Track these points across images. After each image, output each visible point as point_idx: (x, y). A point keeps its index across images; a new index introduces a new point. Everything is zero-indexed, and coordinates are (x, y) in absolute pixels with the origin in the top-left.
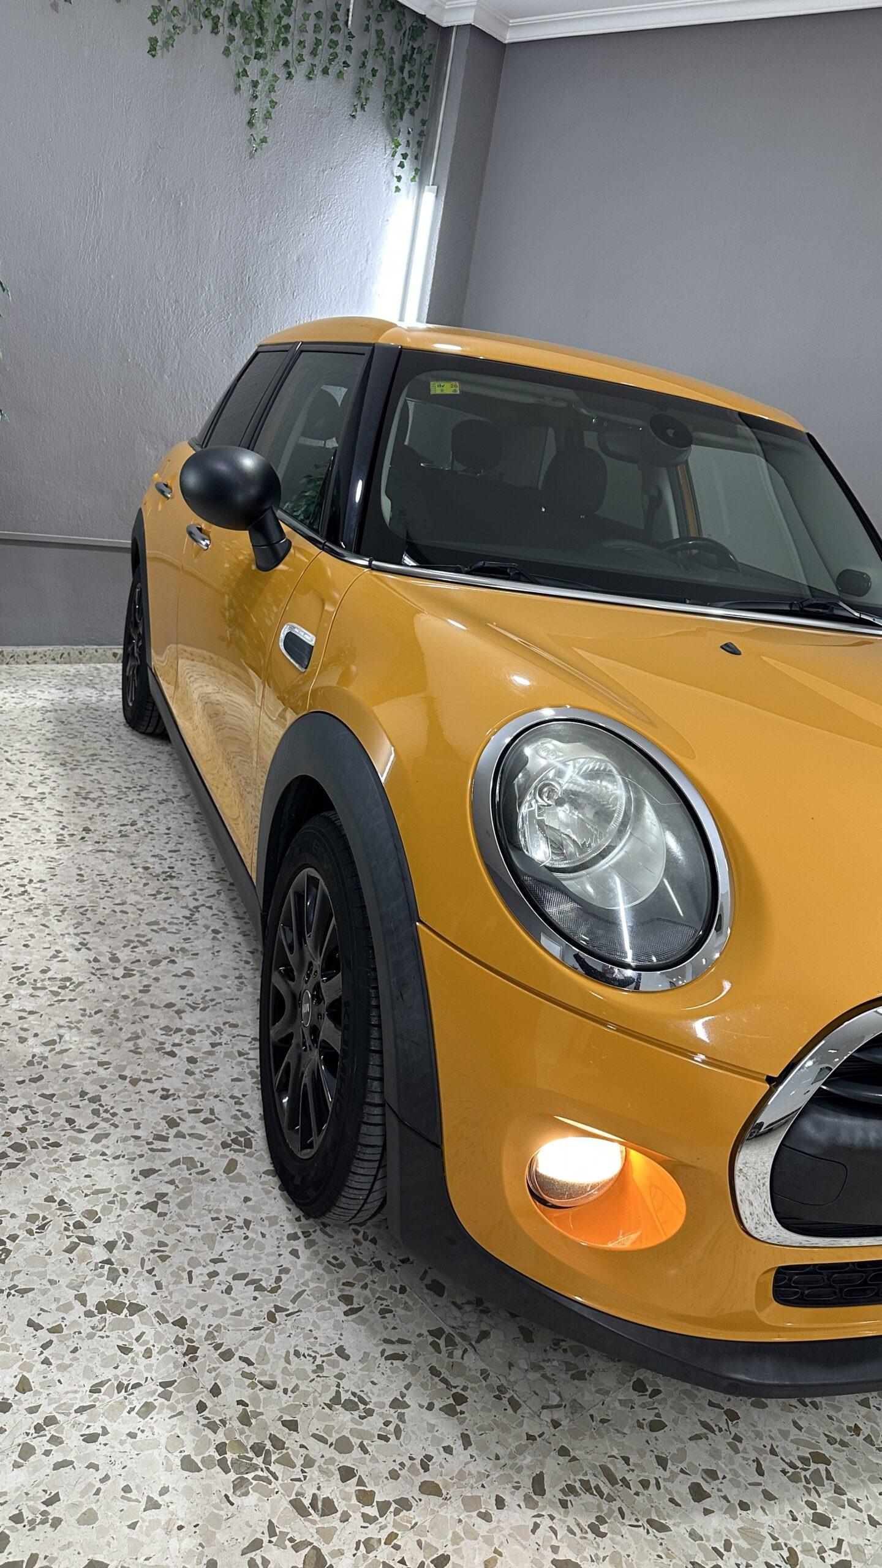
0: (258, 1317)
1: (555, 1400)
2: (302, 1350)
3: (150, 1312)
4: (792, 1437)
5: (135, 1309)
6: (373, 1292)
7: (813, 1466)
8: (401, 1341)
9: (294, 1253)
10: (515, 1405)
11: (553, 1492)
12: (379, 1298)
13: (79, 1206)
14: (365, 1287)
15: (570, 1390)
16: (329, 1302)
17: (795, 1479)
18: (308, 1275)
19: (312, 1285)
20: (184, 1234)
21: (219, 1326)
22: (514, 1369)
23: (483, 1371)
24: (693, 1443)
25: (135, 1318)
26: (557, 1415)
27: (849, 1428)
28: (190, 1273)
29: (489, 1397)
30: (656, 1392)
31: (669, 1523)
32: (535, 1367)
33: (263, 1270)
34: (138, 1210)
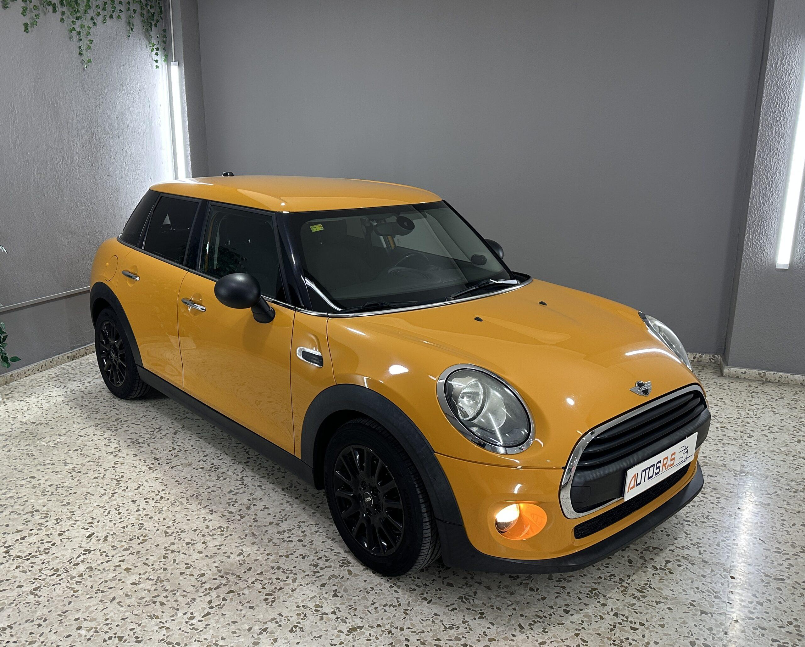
0: (402, 615)
1: (510, 603)
2: (424, 619)
3: (366, 626)
4: (583, 587)
5: (361, 628)
6: (431, 593)
7: (594, 592)
8: (452, 605)
9: (396, 591)
10: (500, 609)
11: (527, 627)
12: (434, 595)
13: (311, 604)
14: (427, 593)
15: (512, 598)
16: (420, 602)
17: (591, 597)
18: (406, 596)
19: (410, 599)
20: (355, 600)
21: (391, 622)
22: (492, 599)
23: (483, 603)
24: (557, 599)
25: (363, 630)
26: (514, 606)
27: (598, 578)
28: (368, 611)
29: (490, 609)
30: (537, 590)
31: (563, 622)
32: (497, 596)
33: (390, 601)
34: (331, 598)
